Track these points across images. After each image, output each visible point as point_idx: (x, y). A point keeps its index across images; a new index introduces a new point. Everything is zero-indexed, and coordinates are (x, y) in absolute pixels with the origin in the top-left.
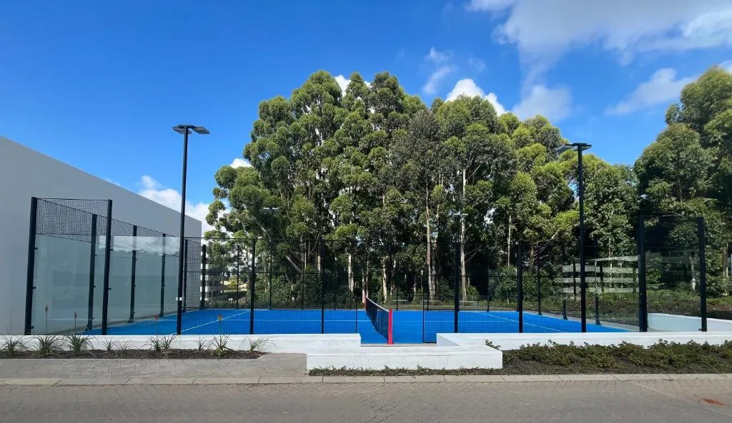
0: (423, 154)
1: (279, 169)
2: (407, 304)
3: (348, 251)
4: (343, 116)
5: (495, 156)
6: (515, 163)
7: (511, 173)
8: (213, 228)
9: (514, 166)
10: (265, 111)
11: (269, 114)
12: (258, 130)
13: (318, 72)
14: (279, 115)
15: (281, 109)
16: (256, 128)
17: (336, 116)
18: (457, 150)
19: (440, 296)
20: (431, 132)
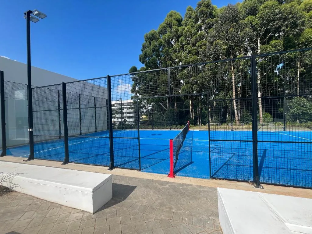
0: (227, 32)
1: (152, 62)
2: (220, 125)
3: (189, 99)
4: (183, 30)
5: (285, 20)
6: (304, 22)
7: (301, 30)
8: (134, 95)
9: (303, 23)
10: (147, 38)
11: (148, 39)
12: (144, 47)
13: (170, 12)
14: (152, 38)
15: (153, 34)
16: (143, 46)
17: (180, 31)
18: (252, 24)
19: (243, 120)
20: (233, 18)
